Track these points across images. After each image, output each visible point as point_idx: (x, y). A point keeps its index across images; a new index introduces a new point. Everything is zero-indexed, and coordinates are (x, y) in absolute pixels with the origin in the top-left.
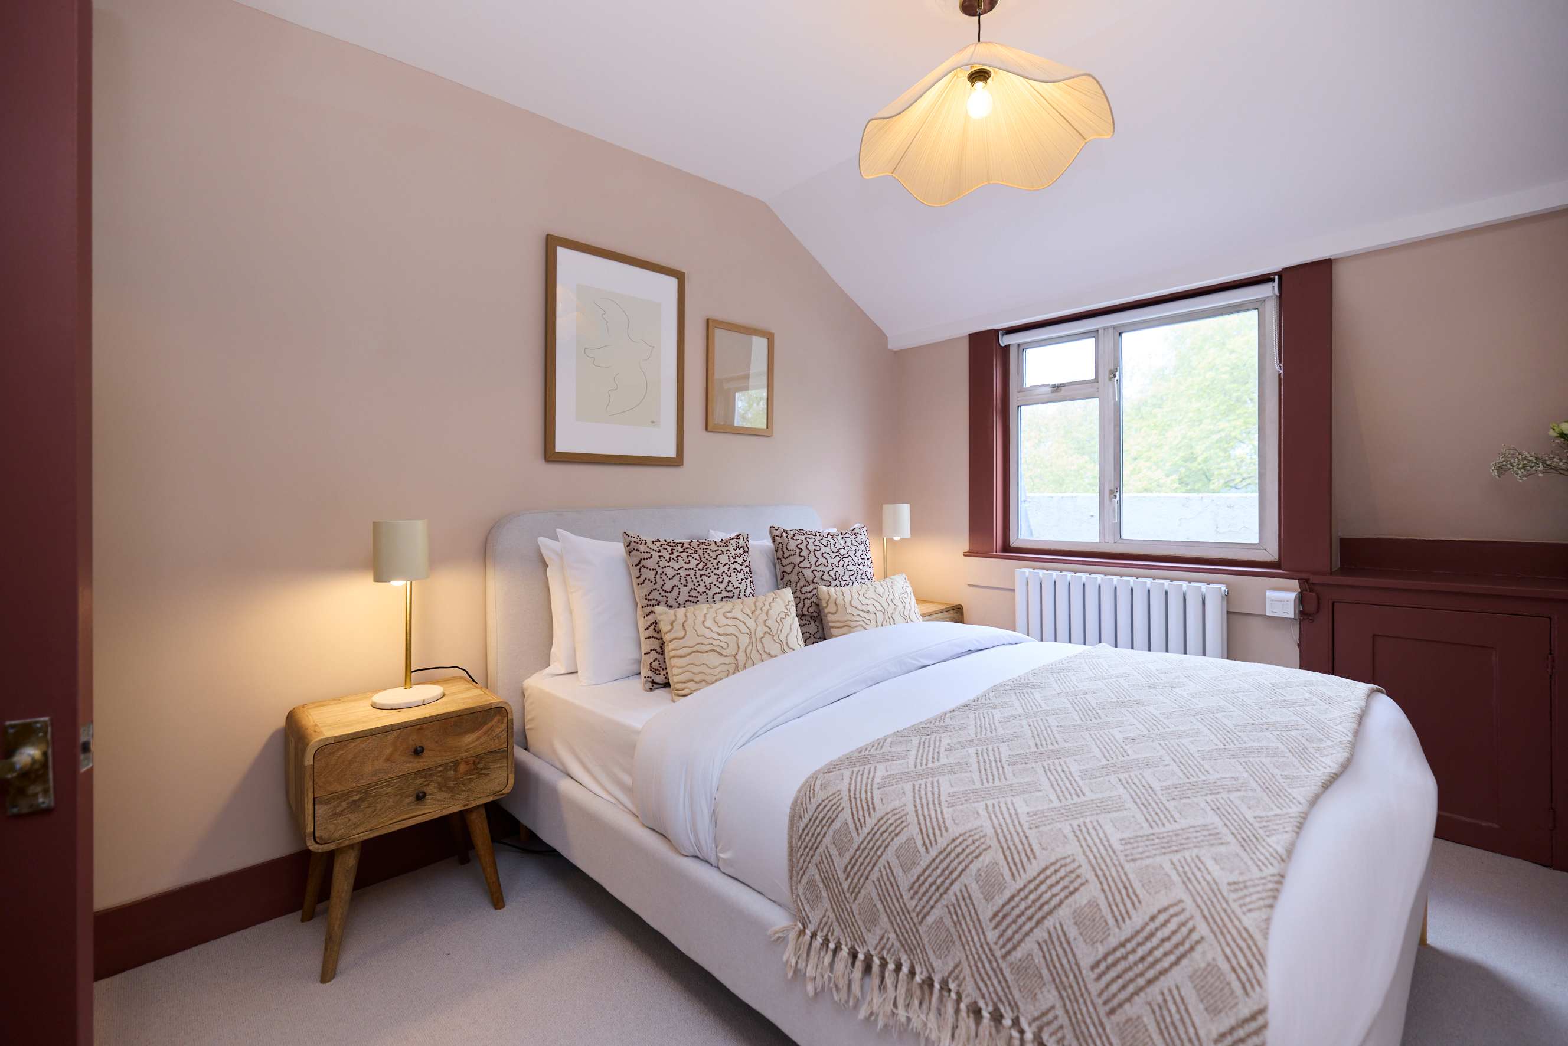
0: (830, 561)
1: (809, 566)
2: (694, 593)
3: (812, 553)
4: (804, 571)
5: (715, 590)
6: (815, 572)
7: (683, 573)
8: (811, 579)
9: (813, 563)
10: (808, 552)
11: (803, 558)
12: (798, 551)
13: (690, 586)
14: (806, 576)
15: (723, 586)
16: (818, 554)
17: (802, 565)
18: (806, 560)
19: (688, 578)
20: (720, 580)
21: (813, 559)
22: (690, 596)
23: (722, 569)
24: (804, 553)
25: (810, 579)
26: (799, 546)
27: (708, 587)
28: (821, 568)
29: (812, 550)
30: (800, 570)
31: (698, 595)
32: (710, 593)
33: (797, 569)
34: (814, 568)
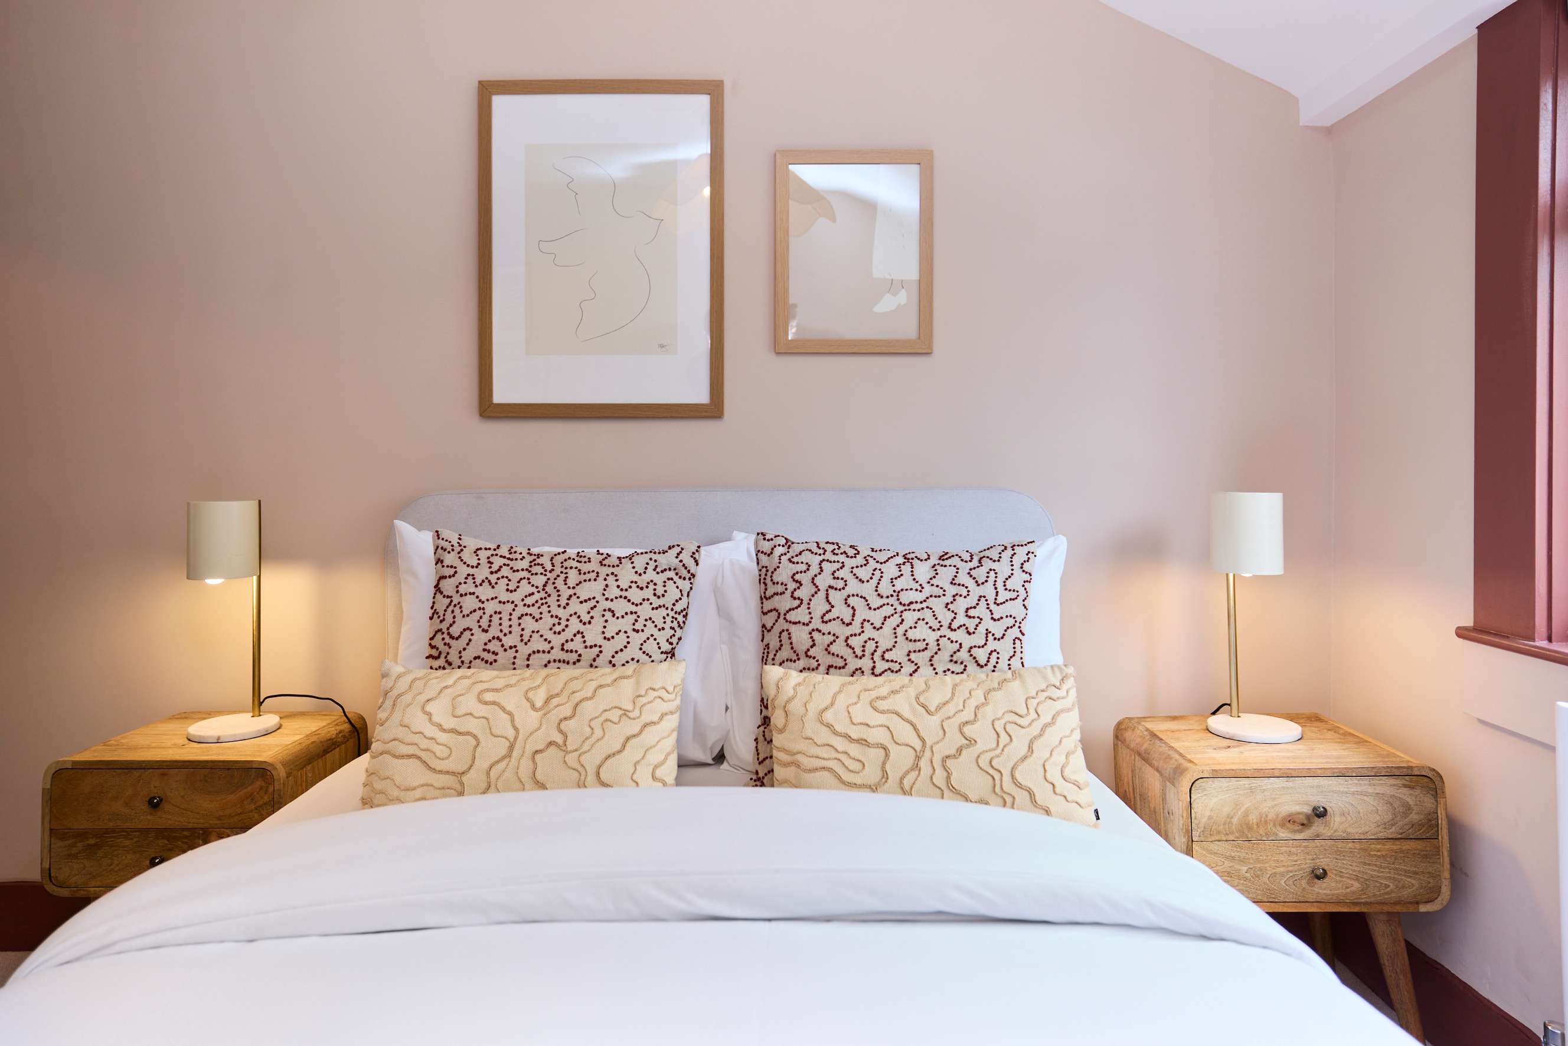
0: (862, 613)
1: (806, 620)
2: (494, 646)
3: (822, 594)
4: (793, 629)
5: (537, 644)
6: (815, 635)
7: (491, 607)
8: (805, 648)
9: (817, 613)
10: (814, 589)
11: (798, 602)
12: (792, 586)
13: (494, 631)
14: (794, 639)
15: (557, 641)
16: (836, 597)
17: (792, 616)
18: (804, 606)
19: (496, 618)
20: (558, 628)
21: (819, 606)
22: (484, 650)
23: (574, 606)
24: (804, 593)
25: (801, 648)
26: (797, 577)
27: (526, 639)
28: (835, 627)
29: (823, 587)
30: (786, 626)
31: (500, 650)
32: (524, 650)
33: (782, 624)
34: (816, 623)
